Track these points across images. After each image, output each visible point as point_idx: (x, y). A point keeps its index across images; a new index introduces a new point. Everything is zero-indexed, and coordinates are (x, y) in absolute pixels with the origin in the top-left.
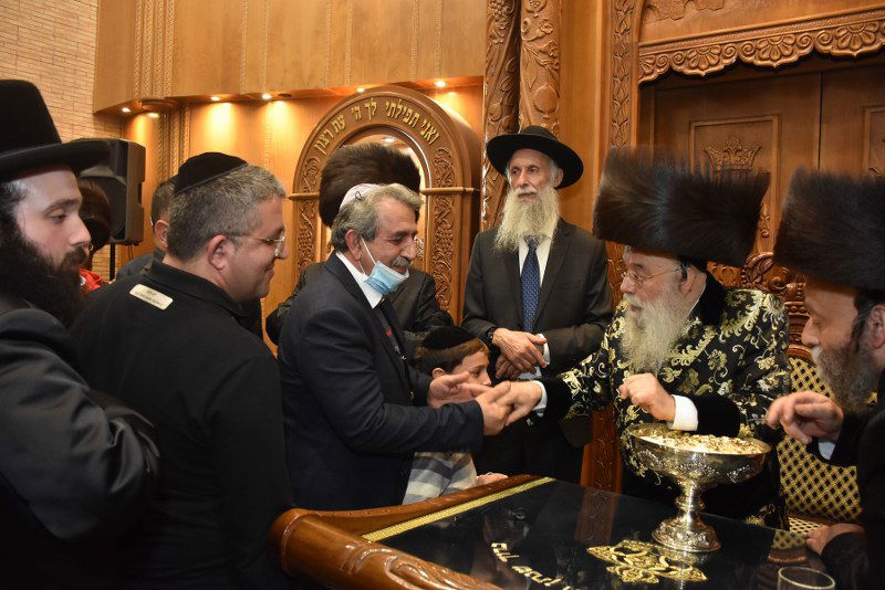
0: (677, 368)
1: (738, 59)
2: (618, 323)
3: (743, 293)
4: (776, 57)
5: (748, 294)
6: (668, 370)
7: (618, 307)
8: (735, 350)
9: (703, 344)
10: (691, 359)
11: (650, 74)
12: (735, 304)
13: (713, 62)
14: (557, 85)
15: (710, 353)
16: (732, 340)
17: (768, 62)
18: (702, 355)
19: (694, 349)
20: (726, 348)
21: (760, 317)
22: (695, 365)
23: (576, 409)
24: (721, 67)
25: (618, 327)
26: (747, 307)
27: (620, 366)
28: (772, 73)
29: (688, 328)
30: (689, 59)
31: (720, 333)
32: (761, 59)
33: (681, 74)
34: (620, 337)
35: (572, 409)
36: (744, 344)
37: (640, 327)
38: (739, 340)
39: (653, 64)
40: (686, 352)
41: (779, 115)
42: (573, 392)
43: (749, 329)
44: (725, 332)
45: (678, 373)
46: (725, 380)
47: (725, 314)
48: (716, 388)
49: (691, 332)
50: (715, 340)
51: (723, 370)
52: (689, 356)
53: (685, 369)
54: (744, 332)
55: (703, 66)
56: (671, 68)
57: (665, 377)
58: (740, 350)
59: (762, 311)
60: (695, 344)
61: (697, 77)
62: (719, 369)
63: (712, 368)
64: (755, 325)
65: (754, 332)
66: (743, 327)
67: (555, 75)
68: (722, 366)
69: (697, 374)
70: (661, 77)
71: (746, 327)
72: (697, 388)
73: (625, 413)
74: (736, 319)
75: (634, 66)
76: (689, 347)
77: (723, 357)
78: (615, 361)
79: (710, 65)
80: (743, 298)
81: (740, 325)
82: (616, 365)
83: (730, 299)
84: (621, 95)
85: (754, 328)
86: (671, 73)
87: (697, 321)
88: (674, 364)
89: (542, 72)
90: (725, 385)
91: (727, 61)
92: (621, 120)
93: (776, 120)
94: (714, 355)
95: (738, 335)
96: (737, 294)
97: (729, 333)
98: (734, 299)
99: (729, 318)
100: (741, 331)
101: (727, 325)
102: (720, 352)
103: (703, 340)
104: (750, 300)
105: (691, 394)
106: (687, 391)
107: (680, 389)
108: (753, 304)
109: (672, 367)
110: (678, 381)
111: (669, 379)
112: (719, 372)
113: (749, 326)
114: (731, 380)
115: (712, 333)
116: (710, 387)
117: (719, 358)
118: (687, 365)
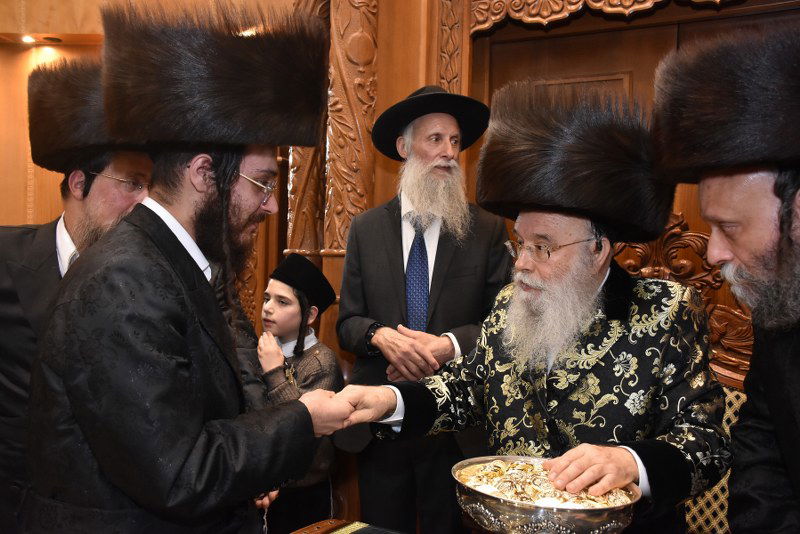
0: (575, 370)
1: (585, 5)
2: (498, 317)
3: (657, 284)
4: (628, 4)
5: (664, 285)
6: (561, 373)
7: (499, 298)
9: (608, 344)
10: (593, 361)
11: (484, 22)
12: (649, 296)
13: (557, 8)
14: (375, 31)
15: (617, 356)
16: (645, 340)
17: (620, 9)
18: (607, 358)
19: (596, 348)
20: (637, 350)
22: (596, 369)
23: (444, 423)
24: (565, 14)
25: (497, 321)
26: (664, 300)
27: (500, 369)
28: (623, 24)
30: (529, 5)
31: (629, 331)
32: (612, 6)
33: (520, 23)
34: (501, 332)
35: (437, 422)
36: (660, 347)
38: (654, 341)
39: (487, 10)
40: (586, 352)
41: (631, 74)
42: (439, 400)
43: (666, 327)
44: (637, 328)
45: (574, 378)
46: (635, 390)
47: (636, 308)
48: (623, 399)
49: (592, 328)
50: (623, 340)
51: (632, 378)
52: (591, 357)
53: (584, 373)
54: (660, 331)
55: (545, 13)
56: (507, 15)
57: (557, 382)
58: (654, 352)
60: (597, 344)
61: (538, 26)
62: (627, 376)
63: (617, 375)
64: (673, 322)
65: (672, 331)
66: (658, 325)
67: (373, 17)
68: (632, 372)
69: (598, 381)
70: (497, 26)
71: (663, 325)
72: (598, 398)
73: (502, 427)
74: (650, 314)
75: (466, 12)
76: (589, 346)
77: (634, 361)
78: (492, 363)
79: (553, 12)
80: (657, 289)
81: (654, 323)
82: (494, 368)
83: (642, 290)
84: (451, 47)
85: (672, 327)
86: (508, 20)
87: (600, 314)
88: (569, 366)
89: (356, 15)
90: (633, 395)
91: (573, 8)
92: (450, 77)
93: (626, 79)
94: (621, 358)
95: (653, 335)
96: (651, 284)
97: (641, 332)
98: (647, 290)
99: (640, 313)
100: (656, 329)
101: (638, 321)
102: (630, 355)
103: (609, 338)
104: (666, 292)
105: (589, 406)
106: (584, 401)
107: (574, 397)
108: (671, 298)
109: (567, 370)
110: (572, 388)
111: (562, 385)
112: (627, 380)
113: (666, 323)
114: (642, 391)
115: (619, 330)
116: (615, 398)
117: (628, 362)
118: (587, 368)
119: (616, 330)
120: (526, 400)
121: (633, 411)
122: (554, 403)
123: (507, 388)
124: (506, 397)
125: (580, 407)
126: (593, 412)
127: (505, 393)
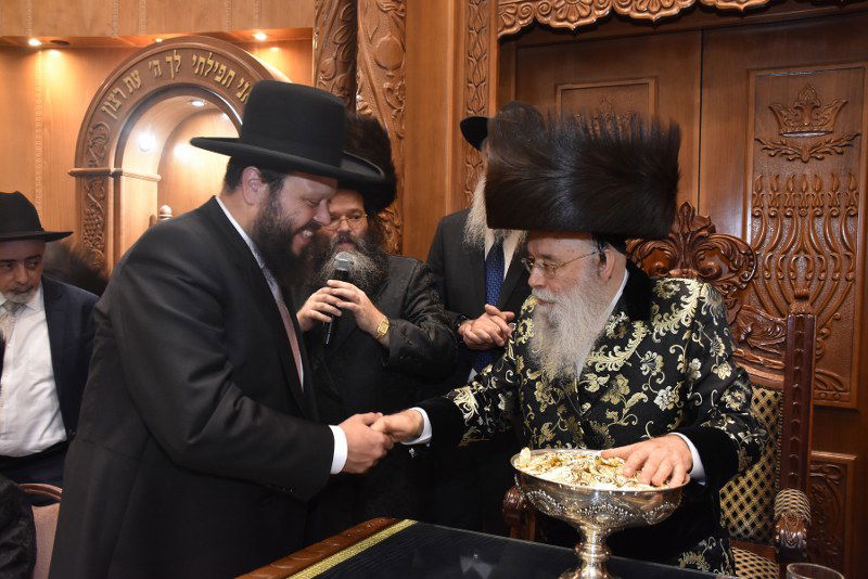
0: (604, 373)
1: (613, 11)
2: (525, 326)
3: (675, 283)
4: (655, 9)
5: (682, 283)
6: (591, 377)
7: (524, 308)
8: (672, 351)
9: (633, 345)
10: (620, 363)
11: (511, 26)
12: (668, 296)
13: (584, 13)
14: (403, 36)
15: (643, 356)
16: (669, 339)
17: (647, 15)
18: (633, 358)
19: (622, 350)
20: (662, 349)
21: (698, 310)
22: (624, 370)
23: (473, 435)
24: (593, 19)
25: (525, 330)
26: (683, 298)
27: (531, 376)
28: (650, 29)
29: (613, 325)
30: (557, 10)
31: (653, 331)
32: (639, 11)
33: (547, 27)
35: (465, 435)
36: (683, 343)
37: (552, 326)
38: (677, 339)
39: (514, 14)
40: (614, 354)
41: (656, 77)
42: (466, 416)
43: (687, 324)
44: (660, 328)
45: (604, 380)
46: (663, 386)
47: (656, 307)
48: (652, 396)
49: (617, 330)
50: (647, 339)
51: (659, 375)
52: (617, 359)
53: (613, 375)
54: (682, 329)
55: (573, 18)
56: (535, 19)
57: (587, 385)
58: (679, 352)
59: (700, 302)
60: (623, 345)
61: (566, 30)
62: (654, 374)
63: (645, 373)
64: (693, 319)
65: (693, 327)
66: (680, 323)
67: (400, 23)
68: (658, 370)
69: (627, 381)
70: (524, 30)
71: (684, 323)
72: (628, 397)
73: (539, 433)
74: (671, 313)
75: (493, 16)
76: (616, 348)
77: (659, 359)
78: (524, 371)
79: (581, 17)
80: (676, 288)
81: (675, 321)
82: (526, 377)
83: (661, 290)
84: (478, 51)
85: (693, 324)
86: (535, 26)
87: (623, 317)
88: (598, 369)
89: (385, 19)
90: (662, 392)
91: (601, 12)
92: (477, 80)
93: (652, 83)
94: (647, 357)
95: (675, 332)
96: (669, 283)
97: (664, 331)
98: (666, 289)
99: (662, 312)
100: (677, 327)
101: (660, 321)
102: (655, 354)
103: (634, 339)
104: (685, 291)
105: (621, 406)
106: (615, 401)
107: (605, 399)
108: (689, 295)
109: (596, 373)
110: (603, 390)
111: (593, 388)
112: (654, 378)
113: (686, 320)
114: (669, 388)
115: (642, 329)
116: (645, 396)
117: (653, 361)
118: (616, 370)
119: (640, 330)
120: (559, 404)
121: (662, 407)
122: (587, 406)
123: (540, 394)
124: (540, 403)
125: (612, 408)
126: (625, 411)
127: (538, 399)
